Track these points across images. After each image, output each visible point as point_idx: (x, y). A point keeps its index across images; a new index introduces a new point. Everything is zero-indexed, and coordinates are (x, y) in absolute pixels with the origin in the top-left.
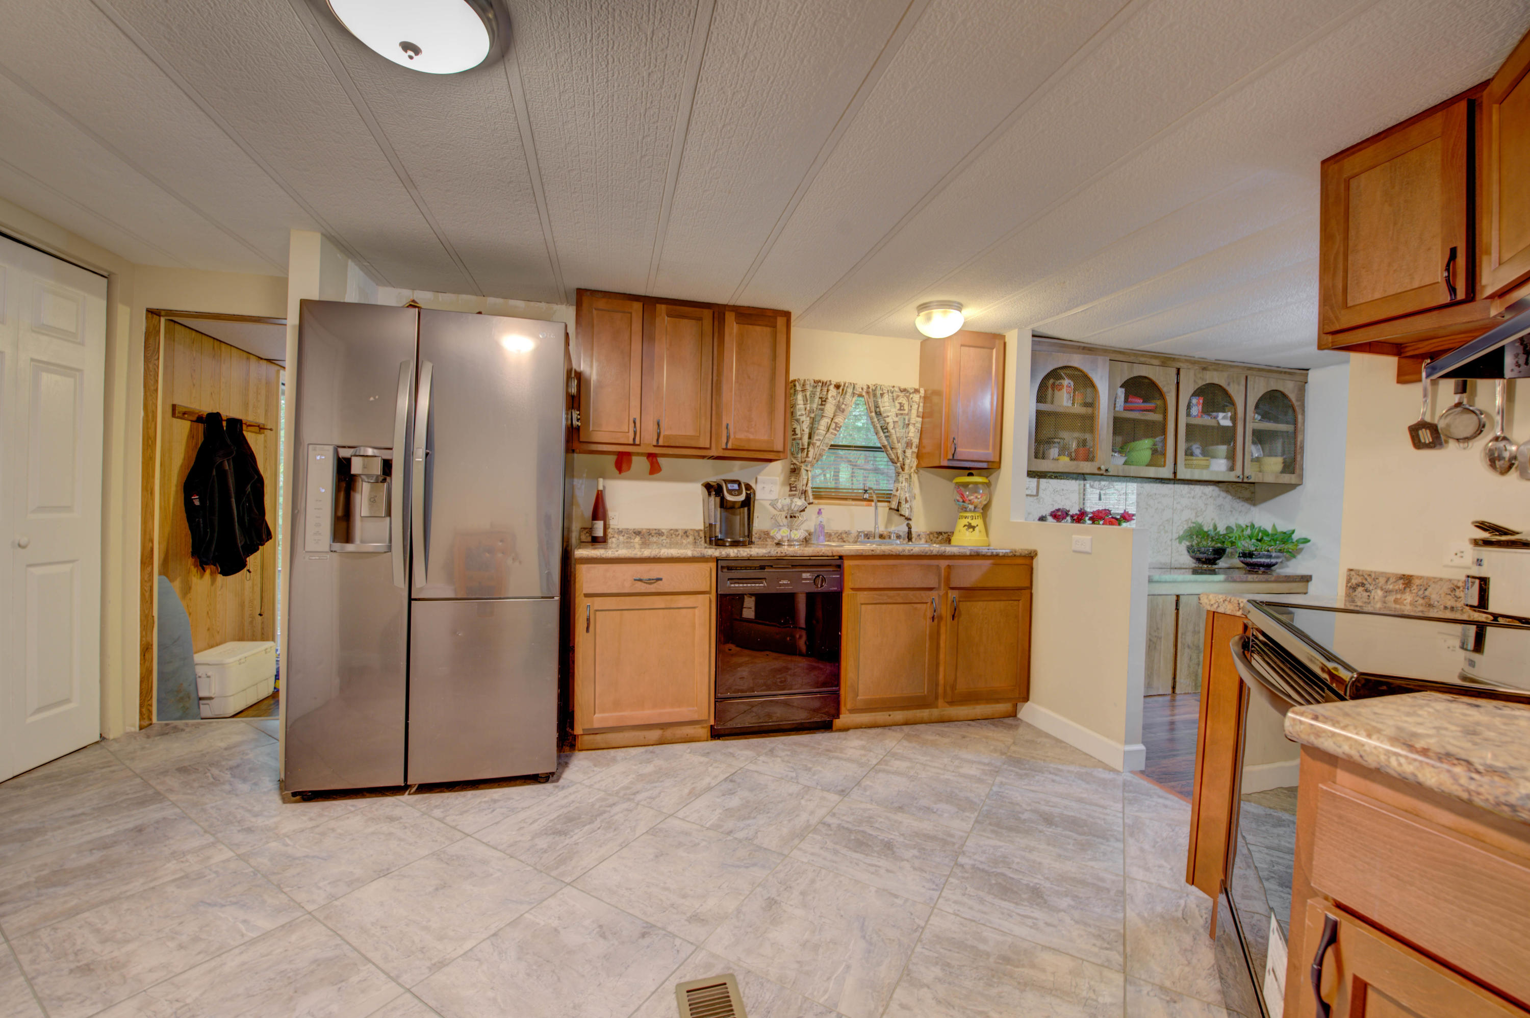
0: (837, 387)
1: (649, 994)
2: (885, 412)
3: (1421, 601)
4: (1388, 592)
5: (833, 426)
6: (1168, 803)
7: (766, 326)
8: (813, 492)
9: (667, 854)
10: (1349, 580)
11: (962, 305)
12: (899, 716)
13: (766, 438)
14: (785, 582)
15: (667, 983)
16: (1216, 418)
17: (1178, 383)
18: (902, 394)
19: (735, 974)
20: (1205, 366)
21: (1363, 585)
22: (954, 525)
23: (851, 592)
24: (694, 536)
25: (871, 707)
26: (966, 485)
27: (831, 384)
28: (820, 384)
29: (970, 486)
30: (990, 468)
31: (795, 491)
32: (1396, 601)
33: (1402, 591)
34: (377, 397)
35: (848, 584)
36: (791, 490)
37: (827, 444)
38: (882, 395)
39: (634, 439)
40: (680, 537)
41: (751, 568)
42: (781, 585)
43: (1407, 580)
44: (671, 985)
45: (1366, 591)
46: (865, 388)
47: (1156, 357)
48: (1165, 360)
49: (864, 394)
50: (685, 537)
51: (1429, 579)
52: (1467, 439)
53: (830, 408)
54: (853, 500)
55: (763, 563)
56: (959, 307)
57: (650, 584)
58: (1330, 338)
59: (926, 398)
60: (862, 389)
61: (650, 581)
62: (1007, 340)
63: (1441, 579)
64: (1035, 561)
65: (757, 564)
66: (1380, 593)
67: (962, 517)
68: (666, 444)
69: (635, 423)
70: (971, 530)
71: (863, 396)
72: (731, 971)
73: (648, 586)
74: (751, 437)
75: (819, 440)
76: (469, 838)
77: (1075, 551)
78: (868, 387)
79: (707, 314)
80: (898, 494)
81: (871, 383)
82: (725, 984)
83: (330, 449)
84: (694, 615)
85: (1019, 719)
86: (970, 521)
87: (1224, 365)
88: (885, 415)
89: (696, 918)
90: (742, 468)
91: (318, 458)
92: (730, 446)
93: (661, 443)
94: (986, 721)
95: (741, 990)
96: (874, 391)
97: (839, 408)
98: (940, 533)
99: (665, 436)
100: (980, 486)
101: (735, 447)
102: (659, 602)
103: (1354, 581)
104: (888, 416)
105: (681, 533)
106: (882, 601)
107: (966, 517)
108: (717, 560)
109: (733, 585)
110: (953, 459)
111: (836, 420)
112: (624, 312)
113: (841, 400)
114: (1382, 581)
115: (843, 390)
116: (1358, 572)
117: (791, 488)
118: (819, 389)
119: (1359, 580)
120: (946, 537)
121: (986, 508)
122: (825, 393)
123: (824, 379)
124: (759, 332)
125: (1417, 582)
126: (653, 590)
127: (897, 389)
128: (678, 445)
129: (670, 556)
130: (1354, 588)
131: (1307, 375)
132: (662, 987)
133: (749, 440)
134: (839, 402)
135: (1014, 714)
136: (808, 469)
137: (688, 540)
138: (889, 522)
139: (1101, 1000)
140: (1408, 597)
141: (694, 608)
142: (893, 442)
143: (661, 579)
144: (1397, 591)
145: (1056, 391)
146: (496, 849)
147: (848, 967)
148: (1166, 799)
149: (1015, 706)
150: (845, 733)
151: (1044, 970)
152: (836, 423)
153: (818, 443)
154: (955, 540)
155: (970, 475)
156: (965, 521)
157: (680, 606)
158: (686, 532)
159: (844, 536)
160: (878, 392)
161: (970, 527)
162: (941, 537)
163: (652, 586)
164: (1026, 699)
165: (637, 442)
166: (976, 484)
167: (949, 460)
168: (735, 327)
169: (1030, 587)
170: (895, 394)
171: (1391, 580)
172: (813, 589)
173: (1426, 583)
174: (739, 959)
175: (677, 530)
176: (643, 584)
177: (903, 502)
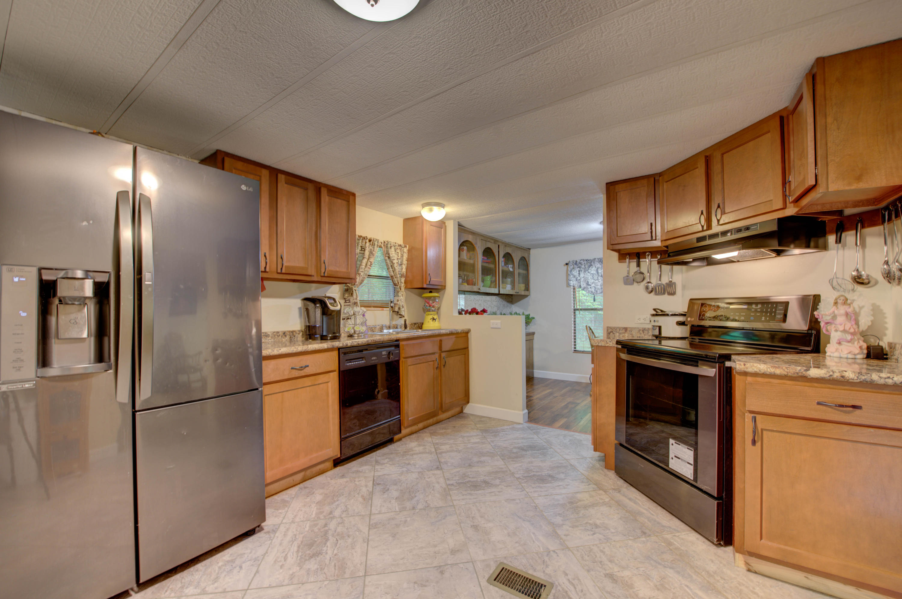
0: (370, 241)
1: (481, 593)
2: (393, 257)
3: (630, 336)
4: (620, 334)
5: (369, 263)
6: (547, 430)
7: (344, 200)
8: (360, 303)
9: (397, 533)
10: (608, 330)
11: (444, 205)
12: (421, 425)
13: (344, 270)
14: (374, 358)
15: (481, 583)
16: (508, 267)
17: (499, 252)
18: (399, 247)
19: (502, 561)
20: (507, 245)
21: (612, 332)
22: (424, 318)
23: (404, 360)
24: (290, 335)
25: (415, 422)
26: (430, 298)
27: (367, 239)
28: (362, 238)
29: (432, 298)
30: (440, 288)
31: (349, 302)
32: (623, 336)
33: (625, 333)
34: (91, 222)
35: (402, 355)
36: (346, 302)
37: (366, 274)
38: (391, 247)
39: (265, 268)
40: (280, 337)
41: (353, 352)
42: (372, 360)
43: (626, 329)
44: (484, 583)
45: (613, 334)
46: (383, 242)
47: (492, 239)
48: (495, 241)
49: (382, 246)
50: (284, 336)
51: (632, 328)
52: (640, 282)
53: (367, 253)
54: (374, 307)
55: (360, 348)
56: (443, 206)
57: (301, 370)
58: (611, 246)
59: (409, 251)
60: (381, 243)
61: (302, 368)
62: (446, 224)
63: (636, 328)
64: (469, 334)
65: (356, 349)
66: (618, 334)
67: (429, 315)
68: (287, 272)
69: (265, 256)
70: (434, 321)
71: (382, 247)
72: (499, 562)
73: (300, 371)
74: (338, 269)
75: (362, 272)
76: (248, 591)
77: (492, 328)
78: (384, 242)
79: (311, 186)
80: (398, 303)
81: (386, 240)
82: (503, 568)
83: (34, 271)
84: (328, 387)
85: (465, 413)
86: (434, 316)
87: (511, 245)
88: (393, 258)
89: (453, 552)
90: (317, 288)
91: (16, 280)
92: (326, 275)
93: (283, 271)
94: (454, 417)
95: (513, 566)
96: (387, 244)
97: (371, 253)
98: (415, 324)
99: (286, 267)
100: (437, 298)
101: (329, 275)
102: (307, 381)
103: (609, 331)
104: (394, 260)
105: (281, 334)
106: (417, 363)
107: (431, 314)
108: (339, 349)
109: (348, 364)
110: (429, 284)
111: (371, 260)
112: (256, 175)
113: (372, 249)
114: (618, 330)
115: (373, 243)
116: (610, 327)
117: (346, 301)
118: (361, 241)
119: (611, 330)
120: (420, 326)
121: (439, 309)
122: (364, 244)
123: (364, 235)
124: (340, 203)
125: (629, 329)
126: (304, 374)
127: (397, 245)
128: (294, 273)
129: (314, 349)
130: (609, 333)
131: (530, 251)
132: (482, 587)
133: (337, 272)
134: (371, 249)
135: (461, 412)
136: (356, 289)
137: (286, 338)
138: (392, 319)
139: (606, 501)
140: (626, 335)
141: (328, 382)
142: (396, 274)
143: (308, 366)
144: (623, 333)
145: (461, 251)
146: (283, 586)
147: (534, 534)
148: (545, 429)
149: (462, 408)
150: (400, 442)
151: (583, 500)
152: (371, 262)
153: (362, 274)
154: (425, 327)
155: (431, 292)
156: (431, 317)
157: (320, 382)
158: (284, 333)
159: (373, 328)
160: (389, 246)
161: (434, 319)
162: (416, 326)
163: (302, 372)
164: (468, 402)
165: (267, 270)
166: (435, 297)
167: (427, 285)
168: (327, 198)
169: (468, 347)
170: (396, 247)
171: (621, 329)
172: (388, 361)
173: (632, 329)
174: (495, 556)
175: (278, 332)
176: (297, 371)
177: (401, 308)
